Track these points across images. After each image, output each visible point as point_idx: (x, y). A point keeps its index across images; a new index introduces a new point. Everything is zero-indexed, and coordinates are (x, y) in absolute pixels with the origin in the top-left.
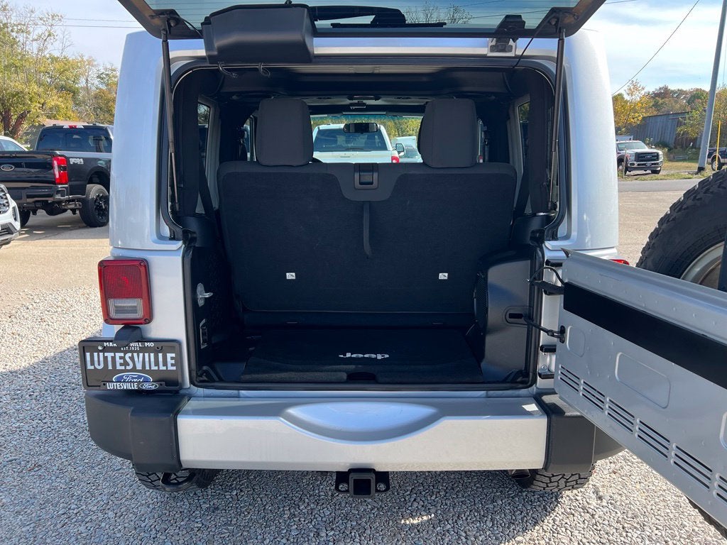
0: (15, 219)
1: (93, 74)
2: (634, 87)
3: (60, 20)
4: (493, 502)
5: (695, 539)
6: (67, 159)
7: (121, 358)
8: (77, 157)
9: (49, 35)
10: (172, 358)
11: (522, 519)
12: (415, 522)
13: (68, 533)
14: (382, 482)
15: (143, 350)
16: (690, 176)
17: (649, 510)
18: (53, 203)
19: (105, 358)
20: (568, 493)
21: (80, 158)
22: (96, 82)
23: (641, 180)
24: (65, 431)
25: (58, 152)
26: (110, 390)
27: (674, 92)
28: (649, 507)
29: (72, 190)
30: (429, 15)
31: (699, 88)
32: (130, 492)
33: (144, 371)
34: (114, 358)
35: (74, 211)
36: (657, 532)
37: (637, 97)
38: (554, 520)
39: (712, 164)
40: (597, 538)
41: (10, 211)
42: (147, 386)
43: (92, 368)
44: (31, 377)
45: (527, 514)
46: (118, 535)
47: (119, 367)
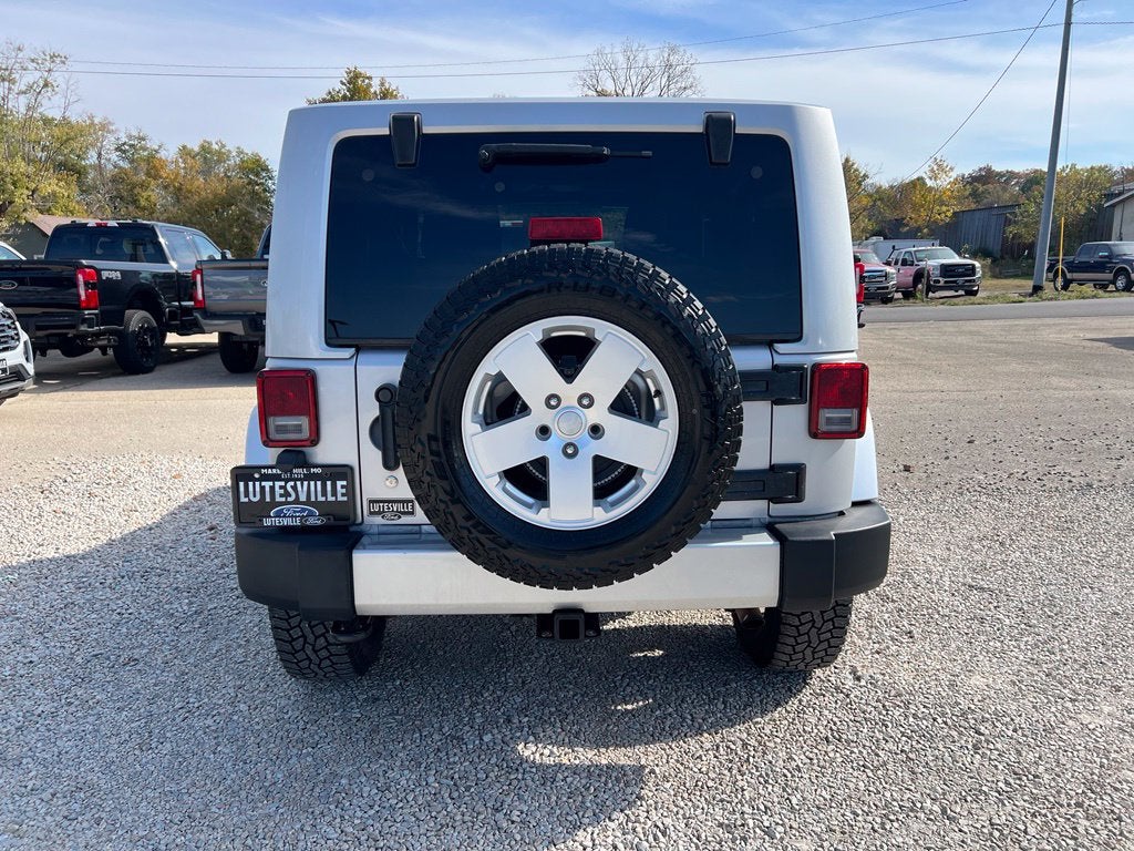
0: (27, 359)
1: (109, 143)
2: (939, 168)
3: (64, 63)
4: (725, 685)
5: (969, 716)
6: (98, 271)
7: (281, 487)
8: (112, 269)
9: (46, 85)
10: (342, 487)
11: (761, 701)
12: (629, 707)
13: (191, 727)
14: (591, 629)
15: (309, 477)
16: (1022, 298)
17: (917, 688)
18: (76, 337)
19: (263, 488)
20: (818, 672)
21: (116, 271)
22: (114, 156)
23: (950, 304)
24: (161, 622)
25: (84, 262)
26: (268, 526)
27: (1000, 175)
28: (917, 687)
29: (104, 318)
30: (632, 57)
31: (1038, 168)
32: (262, 684)
33: (308, 502)
34: (272, 488)
35: (104, 350)
36: (924, 710)
37: (944, 182)
38: (800, 701)
39: (1054, 280)
40: (852, 717)
41: (21, 345)
42: (312, 521)
43: (246, 500)
44: (97, 562)
45: (768, 696)
46: (257, 727)
47: (278, 499)
